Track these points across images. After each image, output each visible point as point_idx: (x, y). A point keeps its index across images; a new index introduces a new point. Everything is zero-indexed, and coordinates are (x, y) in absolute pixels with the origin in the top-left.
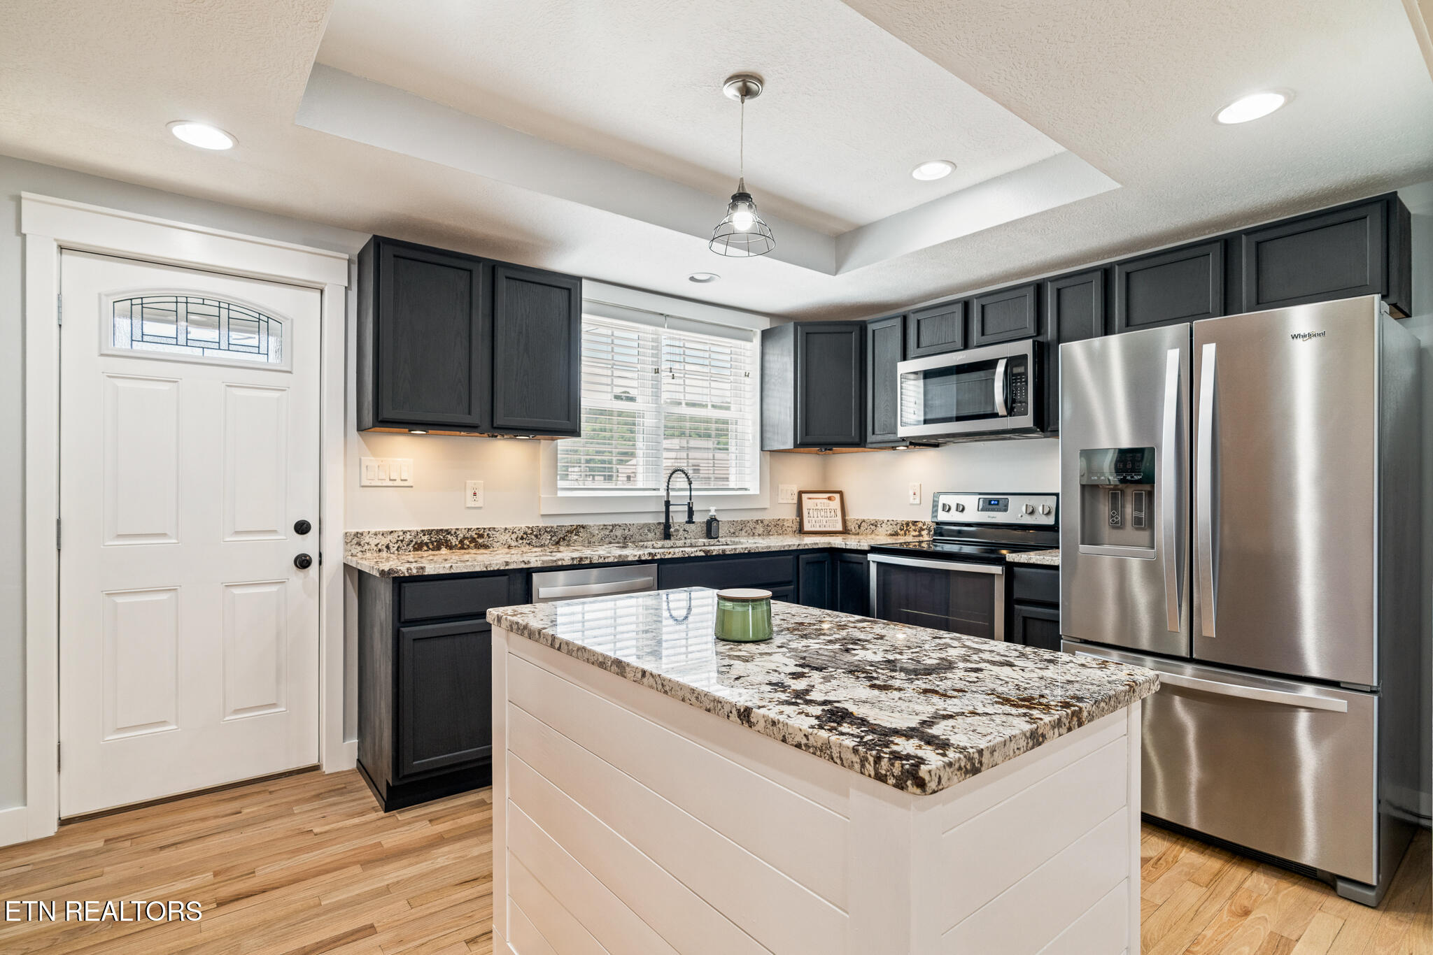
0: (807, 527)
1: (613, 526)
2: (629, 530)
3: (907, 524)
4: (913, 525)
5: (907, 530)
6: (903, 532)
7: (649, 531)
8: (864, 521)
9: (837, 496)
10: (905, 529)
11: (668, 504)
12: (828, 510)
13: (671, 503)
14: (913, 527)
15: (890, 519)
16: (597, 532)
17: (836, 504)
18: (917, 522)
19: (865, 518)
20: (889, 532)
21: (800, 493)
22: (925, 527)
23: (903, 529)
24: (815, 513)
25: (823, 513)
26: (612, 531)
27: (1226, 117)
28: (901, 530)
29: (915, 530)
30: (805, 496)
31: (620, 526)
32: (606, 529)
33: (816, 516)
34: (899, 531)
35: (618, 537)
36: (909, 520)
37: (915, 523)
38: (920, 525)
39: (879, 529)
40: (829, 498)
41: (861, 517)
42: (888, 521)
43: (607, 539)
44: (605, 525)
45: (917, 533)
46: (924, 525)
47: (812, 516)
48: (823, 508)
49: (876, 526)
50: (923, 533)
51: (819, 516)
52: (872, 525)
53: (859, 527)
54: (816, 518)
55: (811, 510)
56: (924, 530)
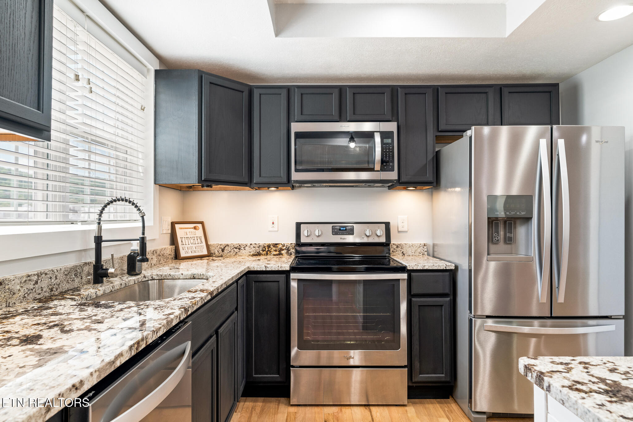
0: (183, 254)
1: (38, 275)
2: (56, 278)
3: (269, 246)
4: (274, 247)
5: (268, 250)
6: (265, 252)
7: (76, 275)
8: (228, 245)
9: (200, 226)
10: (267, 250)
11: (99, 240)
12: (196, 238)
13: (103, 239)
14: (274, 249)
15: (253, 243)
16: (18, 287)
17: (200, 233)
18: (278, 244)
19: (229, 243)
20: (252, 253)
21: (173, 224)
22: (284, 248)
23: (265, 250)
24: (187, 241)
25: (192, 241)
26: (36, 283)
27: (603, 17)
28: (263, 251)
29: (276, 251)
30: (177, 226)
31: (46, 274)
32: (30, 280)
33: (187, 243)
34: (261, 252)
35: (44, 290)
36: (270, 243)
37: (275, 245)
38: (280, 246)
39: (243, 251)
40: (195, 228)
41: (224, 242)
42: (251, 244)
43: (31, 295)
44: (29, 276)
45: (277, 253)
46: (283, 246)
47: (184, 244)
48: (192, 236)
49: (239, 249)
50: (283, 252)
51: (190, 243)
52: (236, 248)
53: (223, 250)
54: (187, 246)
55: (183, 239)
56: (283, 250)
